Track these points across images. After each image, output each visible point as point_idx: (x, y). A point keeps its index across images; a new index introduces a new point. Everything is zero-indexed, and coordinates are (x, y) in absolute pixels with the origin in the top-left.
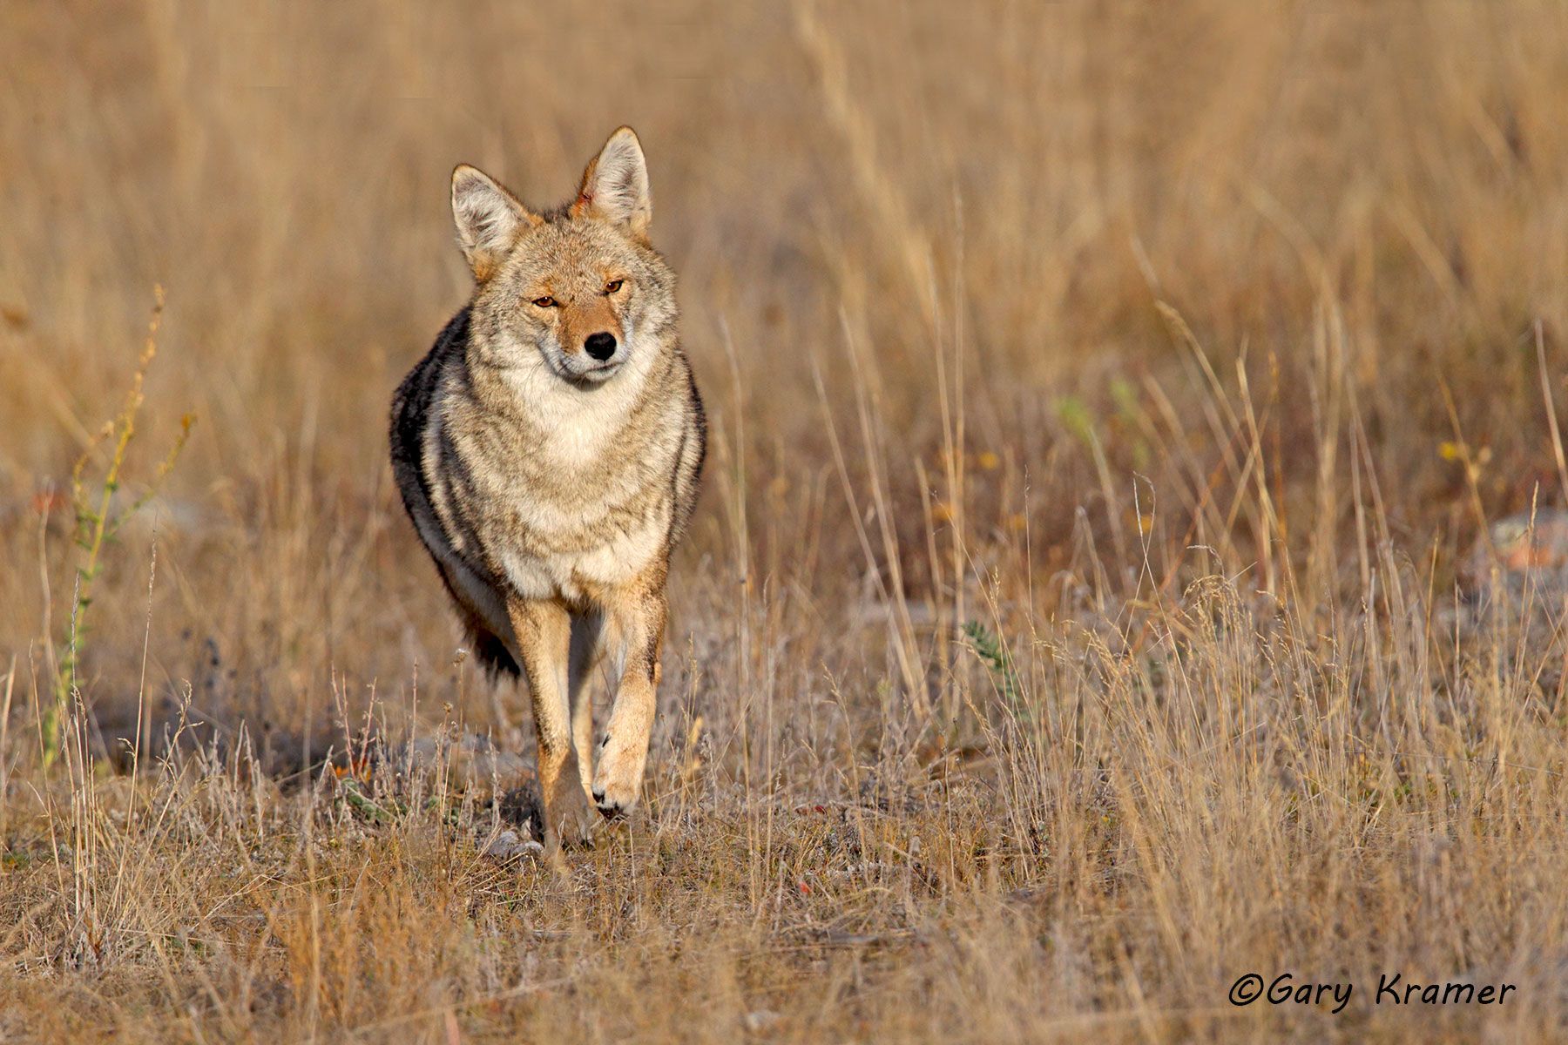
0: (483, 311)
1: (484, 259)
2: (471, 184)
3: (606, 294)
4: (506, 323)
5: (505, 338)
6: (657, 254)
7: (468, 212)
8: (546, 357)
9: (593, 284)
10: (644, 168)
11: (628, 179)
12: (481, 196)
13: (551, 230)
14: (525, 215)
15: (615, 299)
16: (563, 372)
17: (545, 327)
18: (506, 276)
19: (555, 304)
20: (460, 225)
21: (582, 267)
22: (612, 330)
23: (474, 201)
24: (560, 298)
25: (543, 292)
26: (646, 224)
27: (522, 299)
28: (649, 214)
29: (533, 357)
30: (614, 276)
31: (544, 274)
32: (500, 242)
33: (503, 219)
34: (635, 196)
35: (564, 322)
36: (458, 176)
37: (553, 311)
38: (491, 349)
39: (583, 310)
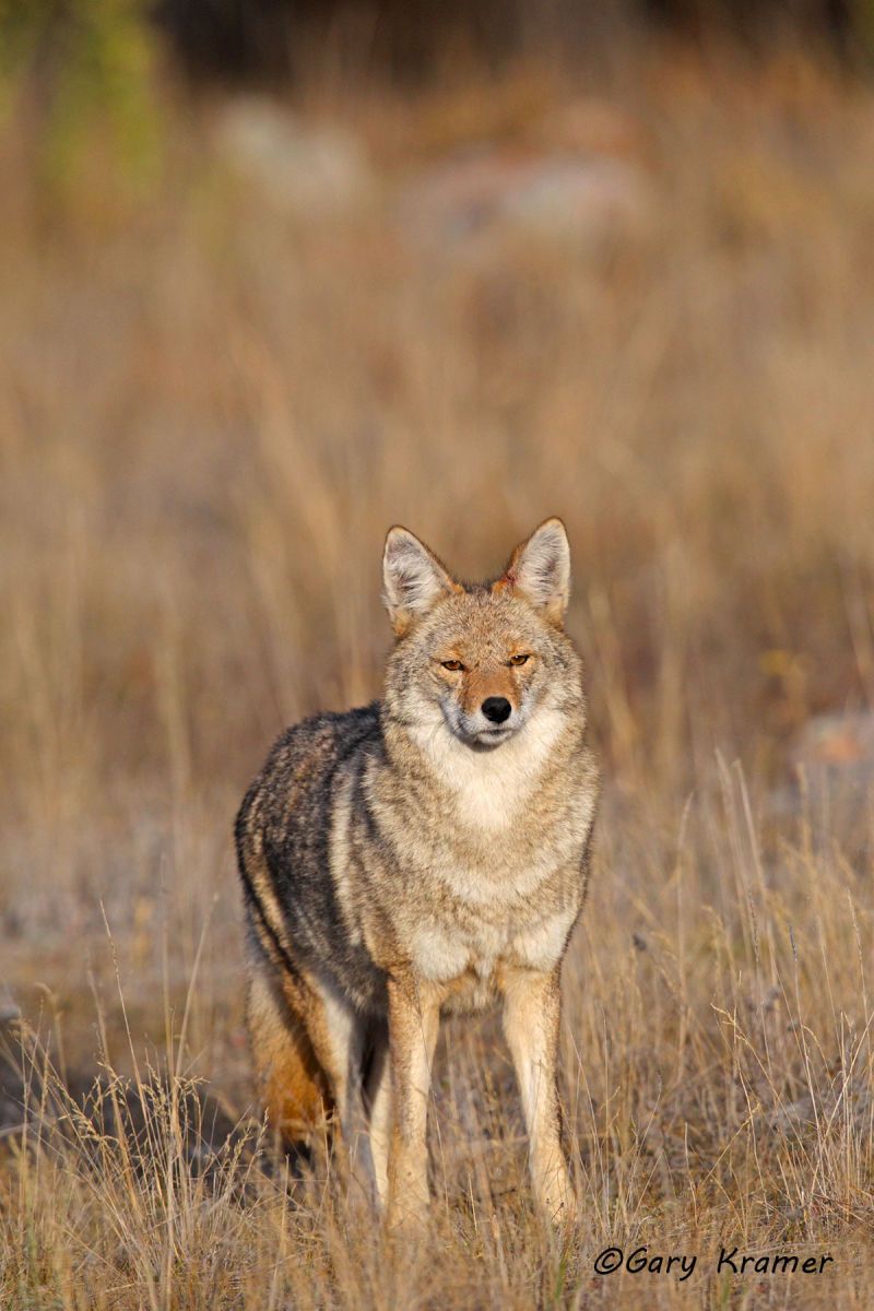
0: (397, 667)
1: (405, 618)
2: (403, 547)
3: (510, 665)
4: (415, 680)
5: (413, 694)
6: (567, 637)
7: (397, 570)
8: (447, 718)
9: (499, 656)
10: (568, 557)
11: (551, 567)
12: (411, 559)
13: (469, 599)
14: (449, 583)
15: (518, 672)
16: (459, 731)
17: (450, 689)
18: (420, 636)
19: (462, 668)
20: (388, 583)
21: (491, 636)
22: (509, 697)
23: (403, 563)
24: (467, 662)
25: (452, 656)
26: (561, 610)
27: (432, 659)
28: (566, 601)
29: (437, 716)
30: (521, 650)
31: (455, 639)
32: (420, 604)
33: (429, 584)
34: (556, 584)
35: (466, 684)
36: (392, 536)
37: (458, 675)
38: (400, 704)
39: (484, 677)
